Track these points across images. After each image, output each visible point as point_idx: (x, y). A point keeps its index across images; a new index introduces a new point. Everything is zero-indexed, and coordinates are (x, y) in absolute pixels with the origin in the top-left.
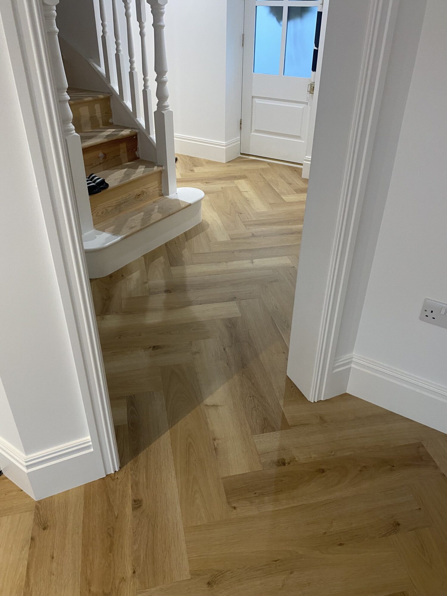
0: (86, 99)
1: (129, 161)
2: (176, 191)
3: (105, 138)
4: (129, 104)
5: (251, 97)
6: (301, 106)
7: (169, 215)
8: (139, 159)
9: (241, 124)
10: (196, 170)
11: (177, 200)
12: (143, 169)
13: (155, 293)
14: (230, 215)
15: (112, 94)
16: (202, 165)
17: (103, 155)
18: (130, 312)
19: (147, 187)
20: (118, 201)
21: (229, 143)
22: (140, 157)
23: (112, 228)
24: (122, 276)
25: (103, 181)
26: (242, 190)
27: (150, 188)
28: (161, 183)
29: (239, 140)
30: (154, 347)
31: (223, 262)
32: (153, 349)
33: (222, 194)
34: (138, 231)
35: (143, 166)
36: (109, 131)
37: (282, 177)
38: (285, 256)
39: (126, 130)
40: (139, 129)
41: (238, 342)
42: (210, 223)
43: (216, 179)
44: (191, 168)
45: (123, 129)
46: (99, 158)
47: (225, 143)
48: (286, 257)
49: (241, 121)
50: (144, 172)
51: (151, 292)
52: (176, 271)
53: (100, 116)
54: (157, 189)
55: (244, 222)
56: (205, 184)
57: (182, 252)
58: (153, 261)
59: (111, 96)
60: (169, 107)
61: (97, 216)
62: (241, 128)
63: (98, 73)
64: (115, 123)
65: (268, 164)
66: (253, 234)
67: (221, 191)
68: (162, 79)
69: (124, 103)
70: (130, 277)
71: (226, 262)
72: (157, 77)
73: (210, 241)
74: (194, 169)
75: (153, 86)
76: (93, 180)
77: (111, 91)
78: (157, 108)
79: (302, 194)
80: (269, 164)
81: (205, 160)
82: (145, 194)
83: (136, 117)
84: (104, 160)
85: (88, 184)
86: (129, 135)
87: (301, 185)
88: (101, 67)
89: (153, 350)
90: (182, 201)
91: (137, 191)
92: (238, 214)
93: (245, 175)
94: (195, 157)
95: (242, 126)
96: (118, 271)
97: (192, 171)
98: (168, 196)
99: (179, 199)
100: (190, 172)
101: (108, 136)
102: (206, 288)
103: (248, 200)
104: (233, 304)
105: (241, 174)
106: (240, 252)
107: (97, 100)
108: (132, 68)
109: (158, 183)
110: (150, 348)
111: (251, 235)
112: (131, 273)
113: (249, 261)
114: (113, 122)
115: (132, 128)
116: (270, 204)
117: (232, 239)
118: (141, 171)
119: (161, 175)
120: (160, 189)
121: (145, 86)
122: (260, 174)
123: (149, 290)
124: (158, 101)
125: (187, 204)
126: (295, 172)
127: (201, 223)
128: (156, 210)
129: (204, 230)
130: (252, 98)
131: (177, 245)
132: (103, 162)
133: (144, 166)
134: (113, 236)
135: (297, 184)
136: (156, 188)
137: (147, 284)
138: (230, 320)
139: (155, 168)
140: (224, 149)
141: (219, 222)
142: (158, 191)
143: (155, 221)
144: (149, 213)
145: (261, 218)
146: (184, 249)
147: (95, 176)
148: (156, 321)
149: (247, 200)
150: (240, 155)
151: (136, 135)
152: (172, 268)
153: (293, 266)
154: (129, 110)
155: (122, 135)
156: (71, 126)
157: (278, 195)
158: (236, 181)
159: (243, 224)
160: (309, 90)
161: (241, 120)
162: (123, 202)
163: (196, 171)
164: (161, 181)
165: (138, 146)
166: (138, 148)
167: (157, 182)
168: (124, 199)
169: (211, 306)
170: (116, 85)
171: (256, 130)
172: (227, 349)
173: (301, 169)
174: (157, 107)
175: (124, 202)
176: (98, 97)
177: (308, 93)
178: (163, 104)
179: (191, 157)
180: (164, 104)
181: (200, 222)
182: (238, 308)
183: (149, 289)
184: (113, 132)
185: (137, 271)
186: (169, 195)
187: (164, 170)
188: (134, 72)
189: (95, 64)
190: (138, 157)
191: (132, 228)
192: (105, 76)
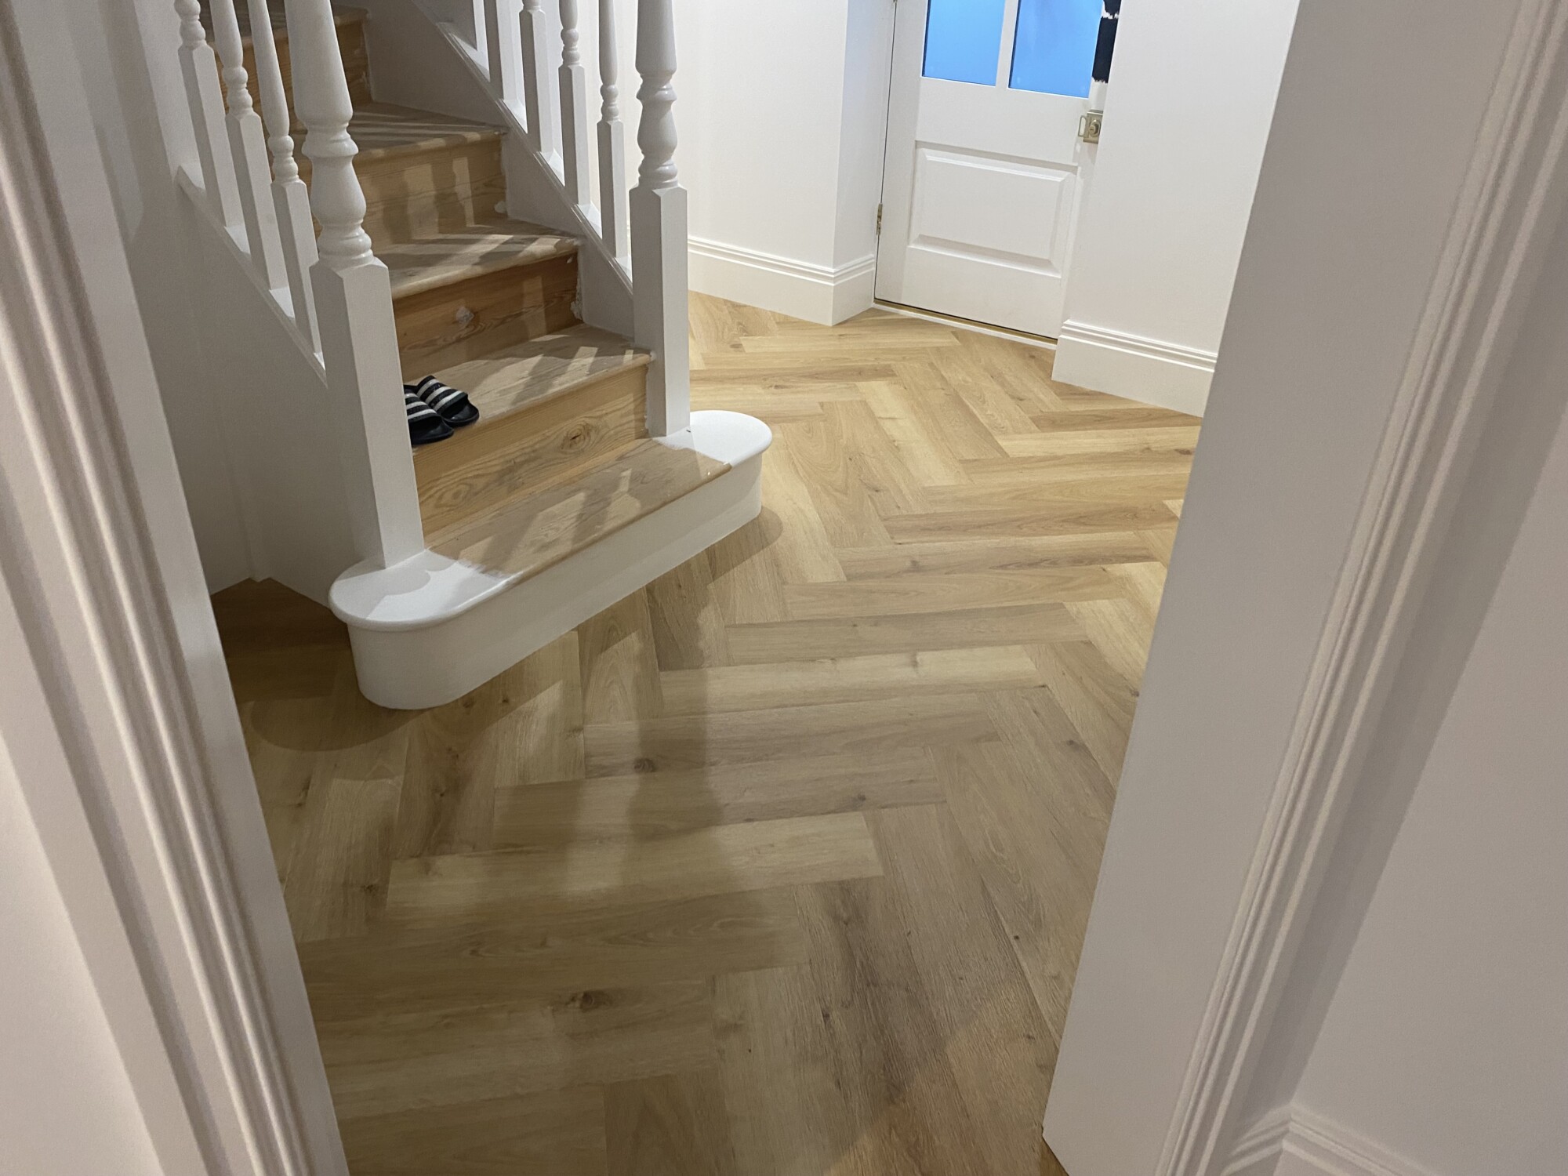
0: (424, 145)
1: (549, 333)
2: (689, 424)
3: (476, 264)
4: (555, 161)
5: (914, 143)
6: (1057, 177)
7: (665, 504)
8: (582, 325)
9: (880, 217)
10: (749, 344)
11: (689, 453)
12: (591, 360)
13: (606, 771)
14: (846, 494)
15: (508, 128)
16: (764, 331)
17: (468, 314)
18: (516, 846)
19: (598, 414)
20: (507, 458)
21: (844, 272)
22: (584, 320)
23: (481, 547)
24: (506, 701)
25: (463, 401)
26: (879, 413)
27: (610, 416)
28: (644, 400)
29: (873, 260)
30: (587, 997)
31: (824, 658)
32: (581, 1007)
33: (821, 423)
34: (564, 558)
35: (593, 348)
36: (494, 241)
37: (996, 376)
38: (1016, 643)
39: (543, 239)
40: (584, 237)
41: (872, 988)
42: (784, 519)
43: (805, 377)
44: (736, 339)
45: (534, 236)
46: (456, 322)
47: (833, 270)
48: (1018, 647)
49: (880, 211)
50: (591, 371)
51: (592, 768)
52: (674, 686)
53: (470, 193)
54: (632, 417)
55: (885, 520)
56: (773, 389)
57: (696, 618)
58: (605, 648)
59: (504, 134)
60: (677, 178)
61: (437, 506)
62: (879, 228)
63: (466, 67)
64: (511, 215)
65: (953, 333)
66: (914, 563)
67: (819, 415)
68: (659, 93)
69: (541, 159)
70: (528, 705)
71: (832, 659)
72: (643, 87)
73: (784, 583)
74: (743, 343)
75: (629, 113)
76: (430, 398)
77: (502, 122)
78: (640, 180)
79: (1055, 434)
80: (956, 333)
81: (773, 313)
82: (593, 434)
83: (577, 202)
84: (472, 328)
85: (410, 412)
86: (554, 255)
87: (1051, 403)
88: (475, 48)
89: (584, 1008)
90: (704, 457)
91: (572, 426)
92: (869, 493)
93: (889, 365)
94: (745, 306)
95: (882, 223)
96: (492, 684)
97: (737, 346)
98: (663, 438)
99: (697, 449)
100: (732, 349)
101: (486, 258)
102: (767, 755)
103: (897, 447)
104: (855, 822)
105: (876, 363)
106: (876, 625)
107: (460, 148)
108: (568, 57)
109: (634, 401)
110: (573, 1000)
111: (908, 564)
112: (534, 691)
113: (903, 658)
114: (506, 212)
115: (563, 234)
116: (963, 462)
117: (849, 578)
118: (583, 365)
119: (645, 378)
120: (639, 416)
121: (607, 112)
122: (931, 365)
123: (586, 757)
124: (642, 157)
125: (718, 468)
126: (1032, 362)
127: (758, 517)
128: (624, 487)
129: (768, 544)
130: (916, 147)
131: (684, 592)
132: (467, 337)
133: (595, 350)
134: (483, 576)
135: (1041, 400)
136: (627, 415)
137: (582, 736)
138: (845, 888)
139: (629, 357)
140: (830, 286)
141: (813, 515)
142: (633, 424)
143: (619, 522)
144: (599, 499)
145: (939, 509)
146: (703, 607)
147: (438, 386)
148: (602, 885)
149: (894, 447)
150: (873, 305)
151: (574, 254)
152: (664, 676)
153: (1041, 683)
154: (557, 180)
155: (532, 255)
156: (361, 235)
157: (985, 434)
158: (862, 385)
159: (885, 526)
160: (1082, 132)
161: (881, 206)
162: (522, 459)
163: (747, 351)
164: (645, 394)
165: (578, 287)
166: (578, 291)
167: (630, 397)
168: (527, 450)
169: (782, 830)
170: (520, 102)
171: (921, 237)
172: (834, 1015)
173: (1051, 354)
174: (639, 175)
175: (527, 461)
176: (465, 139)
177: (1077, 142)
178: (658, 167)
179: (736, 306)
180: (661, 169)
181: (756, 516)
182: (871, 843)
183: (588, 756)
184: (506, 243)
185: (553, 683)
186: (665, 436)
187: (653, 362)
188: (573, 68)
189: (459, 41)
190: (579, 317)
191: (545, 547)
192: (488, 77)
